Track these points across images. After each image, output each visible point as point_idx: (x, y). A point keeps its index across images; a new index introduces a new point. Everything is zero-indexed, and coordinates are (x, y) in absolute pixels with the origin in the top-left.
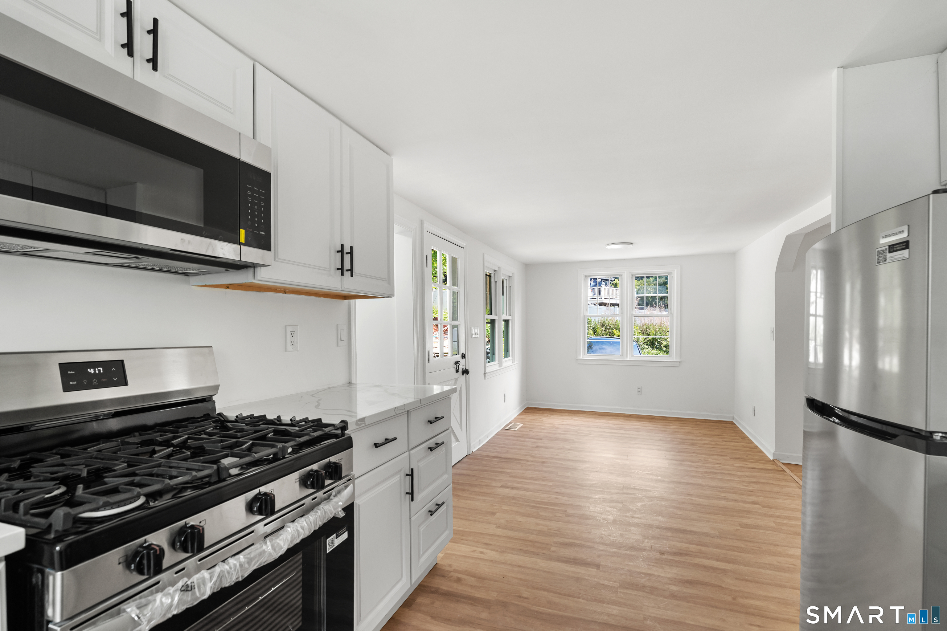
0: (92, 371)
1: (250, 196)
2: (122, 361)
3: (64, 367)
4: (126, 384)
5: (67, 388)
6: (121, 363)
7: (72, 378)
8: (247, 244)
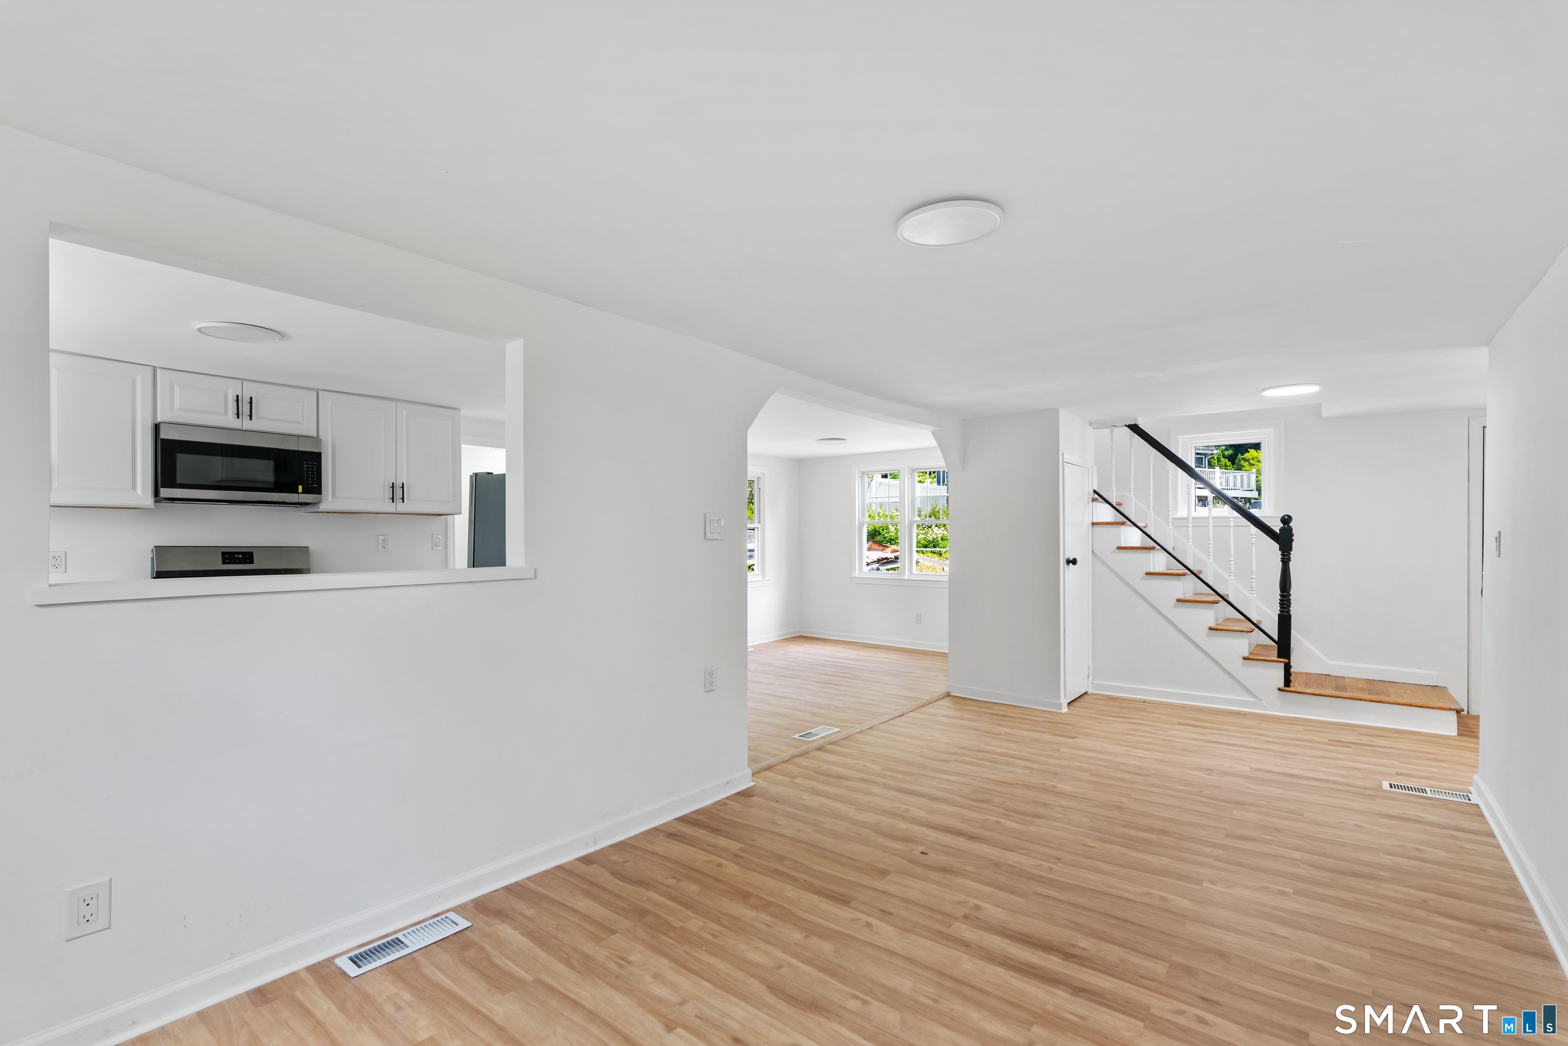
0: (237, 556)
1: (306, 468)
2: (252, 552)
3: (224, 554)
4: (253, 563)
5: (224, 562)
6: (252, 553)
7: (227, 558)
8: (303, 493)
